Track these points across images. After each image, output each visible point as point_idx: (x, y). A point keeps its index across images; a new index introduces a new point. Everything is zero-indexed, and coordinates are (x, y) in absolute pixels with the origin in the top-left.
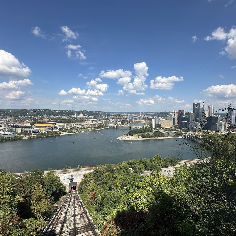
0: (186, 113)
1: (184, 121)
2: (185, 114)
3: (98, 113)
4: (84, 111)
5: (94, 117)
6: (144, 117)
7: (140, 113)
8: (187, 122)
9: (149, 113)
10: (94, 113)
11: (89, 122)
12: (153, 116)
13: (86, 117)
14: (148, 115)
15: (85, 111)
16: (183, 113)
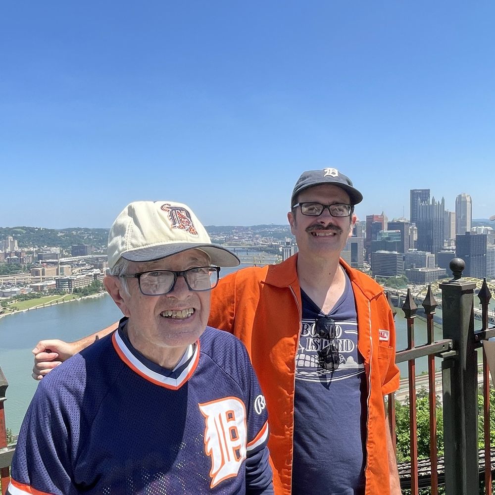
0: (392, 226)
1: (387, 252)
2: (386, 226)
3: (74, 233)
4: (18, 230)
5: (61, 251)
6: (251, 243)
7: (233, 228)
8: (396, 253)
9: (264, 226)
10: (59, 237)
11: (46, 269)
12: (279, 238)
13: (31, 253)
14: (263, 234)
15: (23, 228)
16: (379, 226)
